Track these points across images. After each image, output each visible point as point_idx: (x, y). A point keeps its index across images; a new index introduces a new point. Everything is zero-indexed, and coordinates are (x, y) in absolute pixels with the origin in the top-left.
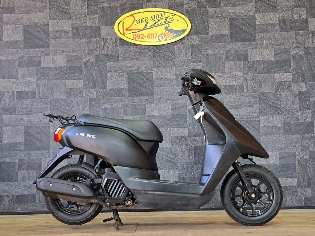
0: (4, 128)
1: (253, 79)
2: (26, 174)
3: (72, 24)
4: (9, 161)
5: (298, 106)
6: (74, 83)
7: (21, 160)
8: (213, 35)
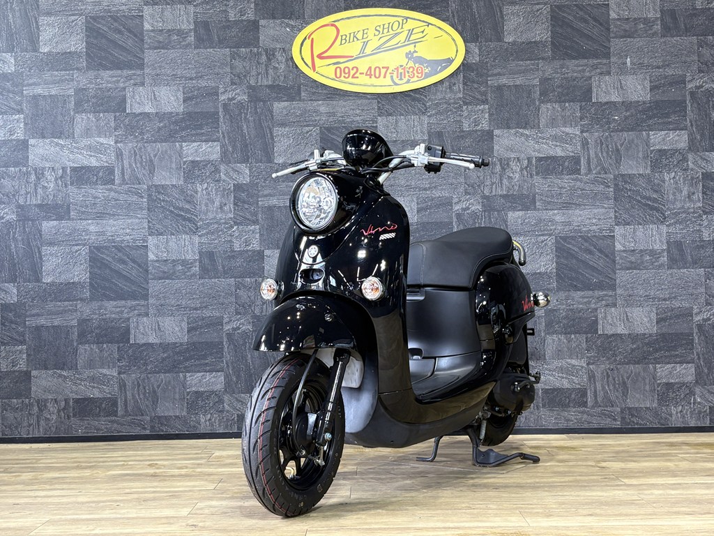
0: (46, 250)
1: (602, 144)
2: (96, 352)
3: (195, 14)
4: (56, 324)
5: (701, 205)
6: (201, 150)
7: (83, 320)
8: (514, 43)
